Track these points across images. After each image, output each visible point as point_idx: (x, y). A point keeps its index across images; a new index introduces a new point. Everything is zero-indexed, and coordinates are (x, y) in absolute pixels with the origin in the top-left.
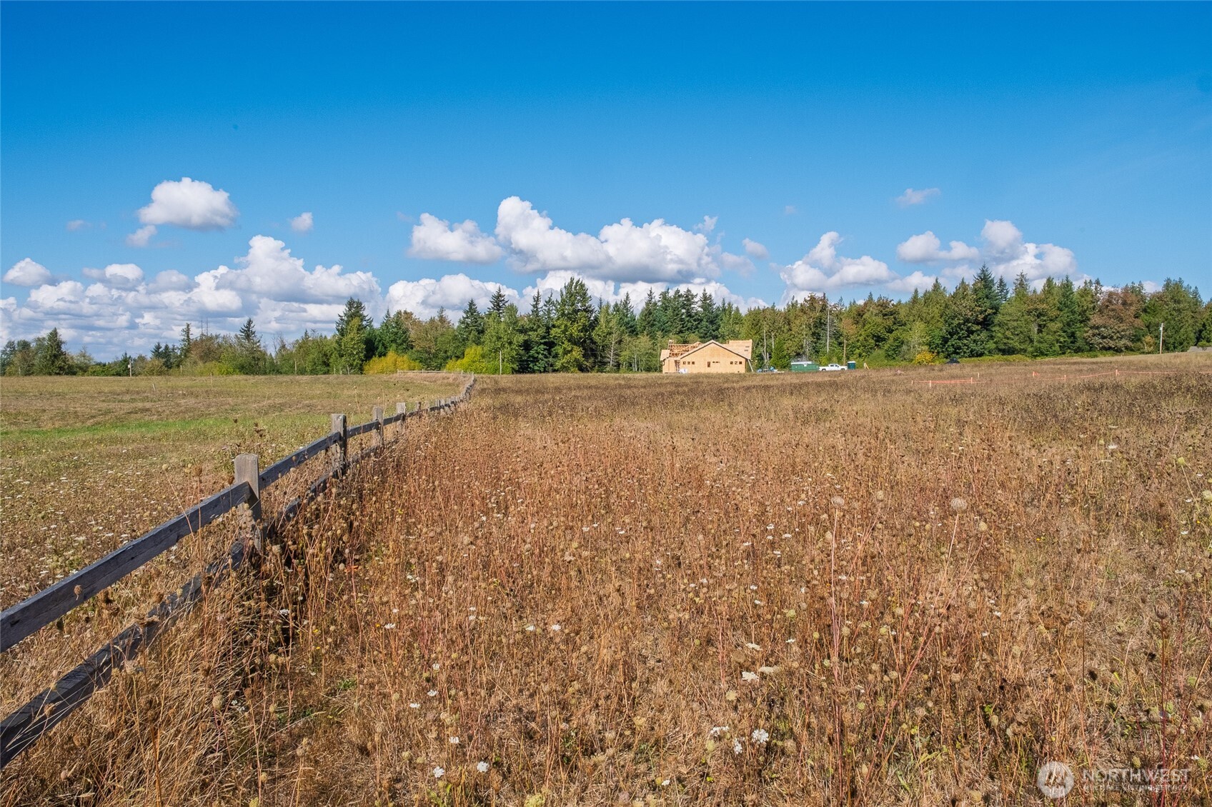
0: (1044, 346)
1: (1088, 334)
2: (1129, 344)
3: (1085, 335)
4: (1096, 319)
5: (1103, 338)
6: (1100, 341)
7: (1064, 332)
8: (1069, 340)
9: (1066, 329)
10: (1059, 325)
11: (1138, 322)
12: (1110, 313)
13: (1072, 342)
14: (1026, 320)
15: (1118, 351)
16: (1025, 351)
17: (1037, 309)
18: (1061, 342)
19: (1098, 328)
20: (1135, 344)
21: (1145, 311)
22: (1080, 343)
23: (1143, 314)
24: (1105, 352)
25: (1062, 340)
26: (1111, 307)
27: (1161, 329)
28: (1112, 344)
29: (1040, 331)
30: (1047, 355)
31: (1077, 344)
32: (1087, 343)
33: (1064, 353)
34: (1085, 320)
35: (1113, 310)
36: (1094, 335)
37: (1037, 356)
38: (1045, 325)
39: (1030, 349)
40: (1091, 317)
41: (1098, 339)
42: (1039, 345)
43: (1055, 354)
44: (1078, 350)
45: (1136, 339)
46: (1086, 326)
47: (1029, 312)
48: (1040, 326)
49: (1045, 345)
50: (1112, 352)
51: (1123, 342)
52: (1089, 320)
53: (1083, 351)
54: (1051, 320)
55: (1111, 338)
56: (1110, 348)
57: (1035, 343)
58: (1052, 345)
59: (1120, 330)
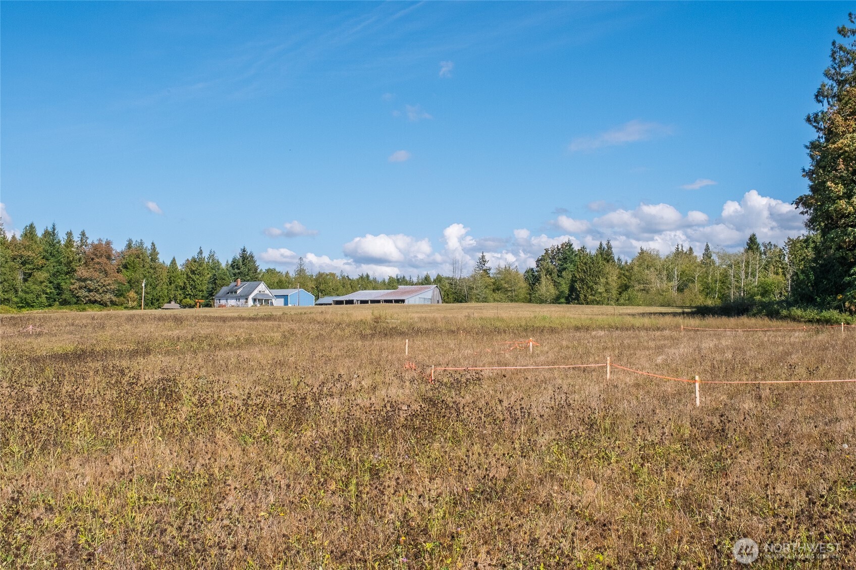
0: (30, 297)
1: (75, 286)
2: (114, 299)
3: (72, 287)
4: (82, 272)
5: (90, 291)
6: (87, 294)
7: (51, 282)
8: (55, 292)
9: (51, 279)
10: (46, 275)
11: (121, 277)
12: (96, 266)
13: (58, 294)
14: (10, 267)
15: (103, 305)
16: (8, 300)
17: (22, 257)
18: (47, 294)
19: (85, 280)
20: (119, 299)
21: (125, 267)
22: (66, 296)
23: (124, 270)
24: (92, 306)
25: (48, 291)
26: (97, 260)
27: (143, 285)
28: (98, 297)
29: (25, 280)
30: (32, 306)
31: (64, 297)
32: (74, 296)
33: (50, 305)
34: (71, 272)
35: (99, 263)
36: (81, 288)
37: (22, 307)
38: (30, 275)
39: (15, 299)
40: (77, 268)
41: (83, 293)
42: (24, 296)
43: (41, 306)
44: (65, 303)
45: (120, 293)
46: (72, 277)
47: (14, 259)
48: (25, 274)
49: (31, 295)
50: (97, 305)
51: (108, 296)
52: (75, 271)
53: (69, 303)
54: (38, 269)
55: (97, 291)
56: (95, 302)
57: (20, 293)
58: (38, 296)
59: (105, 283)
